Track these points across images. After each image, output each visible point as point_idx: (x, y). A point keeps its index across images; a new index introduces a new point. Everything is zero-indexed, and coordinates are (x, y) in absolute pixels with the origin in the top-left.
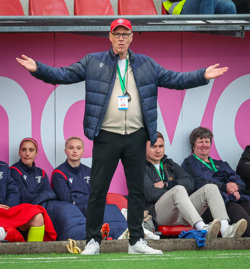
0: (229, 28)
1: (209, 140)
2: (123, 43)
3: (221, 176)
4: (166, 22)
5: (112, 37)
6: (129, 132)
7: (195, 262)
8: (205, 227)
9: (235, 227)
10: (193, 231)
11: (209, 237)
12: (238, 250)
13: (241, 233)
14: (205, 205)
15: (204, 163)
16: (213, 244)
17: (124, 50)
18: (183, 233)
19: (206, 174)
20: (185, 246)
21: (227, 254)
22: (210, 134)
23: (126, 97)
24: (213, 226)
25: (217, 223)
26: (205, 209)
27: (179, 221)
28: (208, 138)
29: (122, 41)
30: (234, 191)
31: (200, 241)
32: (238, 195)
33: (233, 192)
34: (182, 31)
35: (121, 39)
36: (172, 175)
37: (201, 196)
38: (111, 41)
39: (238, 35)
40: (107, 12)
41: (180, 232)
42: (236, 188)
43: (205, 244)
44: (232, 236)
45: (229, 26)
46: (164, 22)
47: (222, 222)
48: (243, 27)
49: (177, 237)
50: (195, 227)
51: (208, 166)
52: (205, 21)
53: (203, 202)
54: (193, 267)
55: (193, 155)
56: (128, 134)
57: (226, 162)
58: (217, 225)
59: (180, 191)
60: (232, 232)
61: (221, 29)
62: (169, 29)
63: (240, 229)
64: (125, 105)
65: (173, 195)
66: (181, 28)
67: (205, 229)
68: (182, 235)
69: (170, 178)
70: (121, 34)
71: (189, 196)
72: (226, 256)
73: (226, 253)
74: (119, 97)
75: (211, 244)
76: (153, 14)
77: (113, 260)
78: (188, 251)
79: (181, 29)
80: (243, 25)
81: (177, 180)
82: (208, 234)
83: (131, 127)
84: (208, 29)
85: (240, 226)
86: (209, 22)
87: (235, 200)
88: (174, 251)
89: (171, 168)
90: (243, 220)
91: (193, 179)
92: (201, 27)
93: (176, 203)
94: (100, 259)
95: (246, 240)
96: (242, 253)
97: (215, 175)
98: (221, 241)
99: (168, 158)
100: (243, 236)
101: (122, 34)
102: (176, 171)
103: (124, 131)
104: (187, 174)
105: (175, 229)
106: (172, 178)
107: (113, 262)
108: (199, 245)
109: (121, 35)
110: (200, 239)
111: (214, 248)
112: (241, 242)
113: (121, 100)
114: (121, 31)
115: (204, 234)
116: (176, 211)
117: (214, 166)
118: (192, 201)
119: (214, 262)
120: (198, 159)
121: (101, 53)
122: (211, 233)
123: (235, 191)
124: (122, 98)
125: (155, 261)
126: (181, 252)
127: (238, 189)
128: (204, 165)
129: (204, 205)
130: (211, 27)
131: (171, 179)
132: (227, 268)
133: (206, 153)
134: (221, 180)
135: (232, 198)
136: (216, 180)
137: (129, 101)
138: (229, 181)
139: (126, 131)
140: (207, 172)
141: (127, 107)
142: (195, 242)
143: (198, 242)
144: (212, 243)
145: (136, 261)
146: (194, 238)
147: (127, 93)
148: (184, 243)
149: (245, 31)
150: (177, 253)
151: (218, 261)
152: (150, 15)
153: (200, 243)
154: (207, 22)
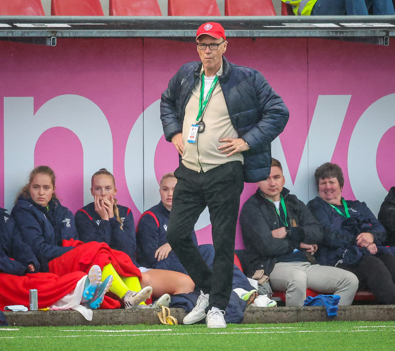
0: (369, 34)
1: (333, 180)
2: (211, 56)
4: (288, 25)
7: (326, 336)
10: (322, 296)
12: (380, 321)
16: (347, 313)
18: (310, 298)
20: (311, 316)
21: (366, 327)
29: (210, 53)
31: (331, 309)
34: (308, 37)
35: (208, 50)
36: (295, 216)
39: (381, 43)
40: (210, 11)
43: (337, 313)
45: (370, 31)
46: (284, 25)
48: (388, 33)
51: (339, 211)
52: (338, 24)
56: (205, 172)
61: (359, 34)
62: (291, 34)
66: (308, 33)
68: (308, 301)
69: (292, 222)
70: (207, 45)
72: (365, 329)
73: (365, 325)
75: (345, 314)
76: (270, 15)
77: (219, 333)
78: (316, 322)
79: (307, 34)
80: (387, 30)
84: (342, 35)
88: (297, 322)
89: (294, 208)
92: (332, 32)
95: (391, 308)
96: (386, 325)
98: (358, 310)
106: (295, 221)
107: (218, 336)
108: (329, 314)
110: (331, 307)
111: (350, 319)
112: (384, 311)
115: (336, 301)
119: (349, 337)
125: (273, 335)
126: (306, 324)
128: (334, 209)
130: (347, 32)
133: (331, 196)
139: (202, 168)
140: (337, 219)
142: (325, 311)
143: (328, 311)
144: (346, 311)
145: (248, 335)
146: (323, 306)
148: (311, 312)
149: (390, 37)
150: (301, 325)
151: (356, 335)
152: (267, 15)
153: (330, 312)
154: (340, 25)
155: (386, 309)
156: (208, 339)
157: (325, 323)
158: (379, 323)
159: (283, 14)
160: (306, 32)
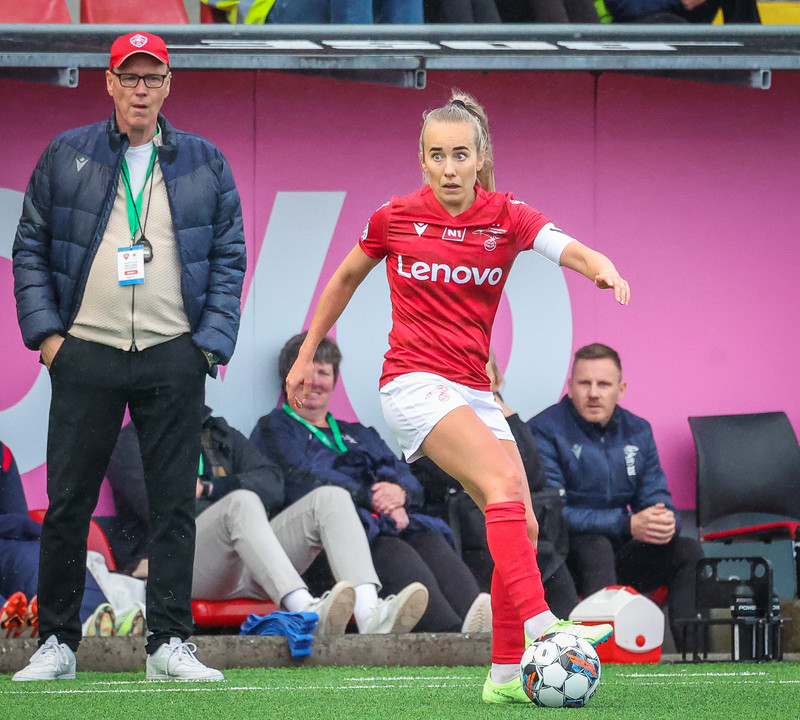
0: (384, 63)
1: (328, 368)
2: (146, 101)
3: (357, 465)
4: (214, 44)
5: (113, 85)
6: (142, 344)
7: (287, 699)
8: (312, 605)
9: (394, 605)
10: (281, 615)
11: (322, 632)
12: (402, 666)
13: (411, 622)
14: (315, 545)
15: (314, 430)
16: (333, 649)
17: (146, 121)
18: (254, 619)
19: (318, 460)
20: (257, 655)
21: (372, 679)
22: (333, 352)
23: (138, 248)
24: (335, 602)
25: (344, 592)
26: (314, 555)
27: (242, 586)
28: (328, 362)
29: (145, 95)
30: (392, 507)
31: (298, 642)
32: (402, 519)
33: (391, 511)
34: (254, 71)
35: (142, 89)
36: (224, 460)
37: (305, 520)
38: (111, 94)
39: (409, 82)
40: (49, 13)
41: (243, 619)
42: (397, 499)
43: (311, 651)
44: (386, 629)
45: (385, 58)
46: (206, 44)
47: (359, 591)
48: (423, 61)
49: (236, 631)
50: (283, 606)
51: (325, 439)
52: (318, 42)
53: (308, 535)
54: (280, 713)
55: (284, 406)
56: (140, 349)
57: (372, 430)
58: (345, 599)
59: (246, 505)
60: (387, 619)
61: (362, 64)
62: (220, 62)
63: (408, 611)
64: (136, 272)
65: (226, 517)
66: (255, 60)
67: (312, 610)
68: (248, 625)
69: (217, 471)
70: (140, 78)
71: (270, 518)
72: (370, 683)
73: (370, 676)
74: (120, 250)
75: (328, 652)
76: (176, 21)
77: (61, 692)
78: (266, 668)
79: (254, 63)
80: (422, 55)
81: (239, 476)
82: (321, 624)
83: (146, 331)
84: (328, 65)
85: (409, 603)
86: (330, 46)
87: (393, 532)
88: (227, 669)
89: (221, 444)
90: (416, 587)
91: (281, 474)
92: (307, 58)
93: (233, 538)
94: (24, 689)
95: (423, 640)
96: (414, 676)
97: (341, 462)
98: (354, 644)
99: (214, 414)
100: (415, 630)
101: (144, 78)
102: (234, 450)
103: (130, 342)
104: (264, 460)
105: (231, 610)
106: (225, 469)
107: (59, 697)
108: (295, 652)
109: (142, 80)
110: (299, 637)
111: (337, 662)
112: (410, 647)
113: (126, 258)
114: (142, 69)
115: (309, 624)
116: (233, 561)
117: (338, 437)
118: (278, 534)
119: (336, 701)
120: (298, 418)
121: (86, 129)
122: (330, 619)
123: (397, 508)
124: (128, 252)
125: (175, 696)
126: (246, 672)
127: (403, 501)
128: (313, 434)
129: (311, 544)
130: (337, 59)
131: (222, 472)
132: (373, 716)
133: (317, 402)
134: (354, 477)
135: (385, 526)
136: (342, 477)
137: (147, 261)
138: (376, 478)
139: (134, 343)
140: (318, 455)
141: (140, 275)
142: (286, 645)
143: (292, 647)
144: (331, 646)
145: (123, 696)
146: (282, 633)
147: (143, 238)
148: (256, 648)
149: (428, 71)
150: (236, 675)
151: (350, 697)
152: (169, 23)
153: (296, 648)
154: (324, 45)
155: (414, 643)
156: (37, 705)
157: (285, 671)
158: (399, 670)
159: (203, 20)
160: (252, 58)
